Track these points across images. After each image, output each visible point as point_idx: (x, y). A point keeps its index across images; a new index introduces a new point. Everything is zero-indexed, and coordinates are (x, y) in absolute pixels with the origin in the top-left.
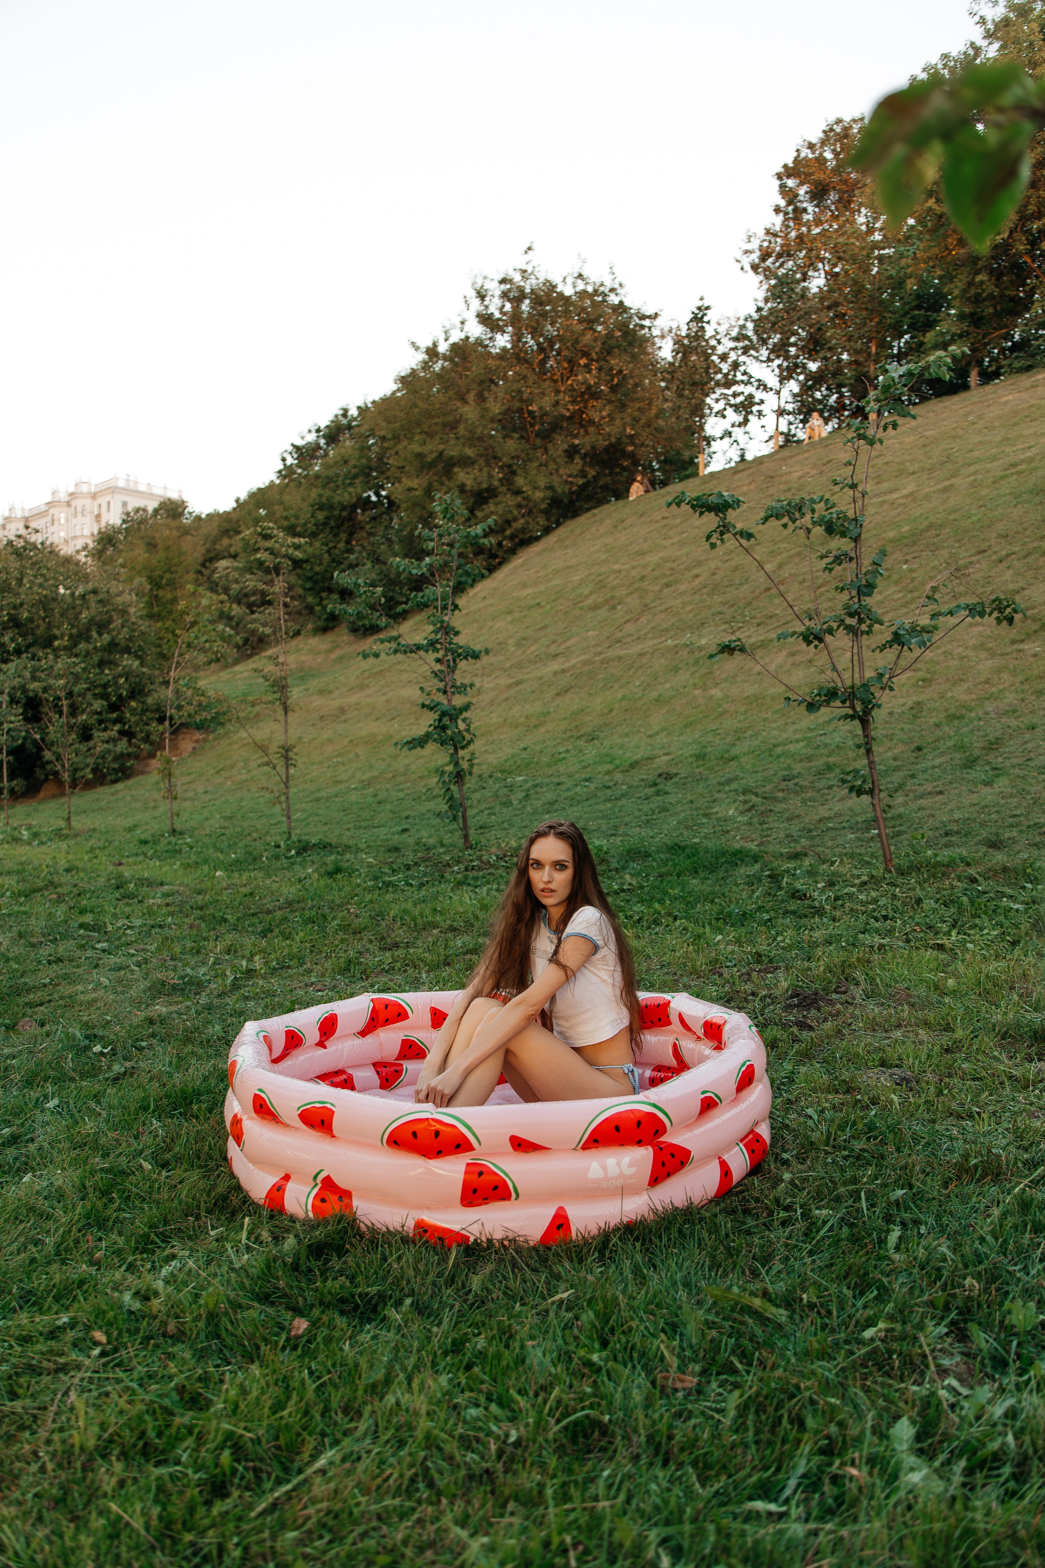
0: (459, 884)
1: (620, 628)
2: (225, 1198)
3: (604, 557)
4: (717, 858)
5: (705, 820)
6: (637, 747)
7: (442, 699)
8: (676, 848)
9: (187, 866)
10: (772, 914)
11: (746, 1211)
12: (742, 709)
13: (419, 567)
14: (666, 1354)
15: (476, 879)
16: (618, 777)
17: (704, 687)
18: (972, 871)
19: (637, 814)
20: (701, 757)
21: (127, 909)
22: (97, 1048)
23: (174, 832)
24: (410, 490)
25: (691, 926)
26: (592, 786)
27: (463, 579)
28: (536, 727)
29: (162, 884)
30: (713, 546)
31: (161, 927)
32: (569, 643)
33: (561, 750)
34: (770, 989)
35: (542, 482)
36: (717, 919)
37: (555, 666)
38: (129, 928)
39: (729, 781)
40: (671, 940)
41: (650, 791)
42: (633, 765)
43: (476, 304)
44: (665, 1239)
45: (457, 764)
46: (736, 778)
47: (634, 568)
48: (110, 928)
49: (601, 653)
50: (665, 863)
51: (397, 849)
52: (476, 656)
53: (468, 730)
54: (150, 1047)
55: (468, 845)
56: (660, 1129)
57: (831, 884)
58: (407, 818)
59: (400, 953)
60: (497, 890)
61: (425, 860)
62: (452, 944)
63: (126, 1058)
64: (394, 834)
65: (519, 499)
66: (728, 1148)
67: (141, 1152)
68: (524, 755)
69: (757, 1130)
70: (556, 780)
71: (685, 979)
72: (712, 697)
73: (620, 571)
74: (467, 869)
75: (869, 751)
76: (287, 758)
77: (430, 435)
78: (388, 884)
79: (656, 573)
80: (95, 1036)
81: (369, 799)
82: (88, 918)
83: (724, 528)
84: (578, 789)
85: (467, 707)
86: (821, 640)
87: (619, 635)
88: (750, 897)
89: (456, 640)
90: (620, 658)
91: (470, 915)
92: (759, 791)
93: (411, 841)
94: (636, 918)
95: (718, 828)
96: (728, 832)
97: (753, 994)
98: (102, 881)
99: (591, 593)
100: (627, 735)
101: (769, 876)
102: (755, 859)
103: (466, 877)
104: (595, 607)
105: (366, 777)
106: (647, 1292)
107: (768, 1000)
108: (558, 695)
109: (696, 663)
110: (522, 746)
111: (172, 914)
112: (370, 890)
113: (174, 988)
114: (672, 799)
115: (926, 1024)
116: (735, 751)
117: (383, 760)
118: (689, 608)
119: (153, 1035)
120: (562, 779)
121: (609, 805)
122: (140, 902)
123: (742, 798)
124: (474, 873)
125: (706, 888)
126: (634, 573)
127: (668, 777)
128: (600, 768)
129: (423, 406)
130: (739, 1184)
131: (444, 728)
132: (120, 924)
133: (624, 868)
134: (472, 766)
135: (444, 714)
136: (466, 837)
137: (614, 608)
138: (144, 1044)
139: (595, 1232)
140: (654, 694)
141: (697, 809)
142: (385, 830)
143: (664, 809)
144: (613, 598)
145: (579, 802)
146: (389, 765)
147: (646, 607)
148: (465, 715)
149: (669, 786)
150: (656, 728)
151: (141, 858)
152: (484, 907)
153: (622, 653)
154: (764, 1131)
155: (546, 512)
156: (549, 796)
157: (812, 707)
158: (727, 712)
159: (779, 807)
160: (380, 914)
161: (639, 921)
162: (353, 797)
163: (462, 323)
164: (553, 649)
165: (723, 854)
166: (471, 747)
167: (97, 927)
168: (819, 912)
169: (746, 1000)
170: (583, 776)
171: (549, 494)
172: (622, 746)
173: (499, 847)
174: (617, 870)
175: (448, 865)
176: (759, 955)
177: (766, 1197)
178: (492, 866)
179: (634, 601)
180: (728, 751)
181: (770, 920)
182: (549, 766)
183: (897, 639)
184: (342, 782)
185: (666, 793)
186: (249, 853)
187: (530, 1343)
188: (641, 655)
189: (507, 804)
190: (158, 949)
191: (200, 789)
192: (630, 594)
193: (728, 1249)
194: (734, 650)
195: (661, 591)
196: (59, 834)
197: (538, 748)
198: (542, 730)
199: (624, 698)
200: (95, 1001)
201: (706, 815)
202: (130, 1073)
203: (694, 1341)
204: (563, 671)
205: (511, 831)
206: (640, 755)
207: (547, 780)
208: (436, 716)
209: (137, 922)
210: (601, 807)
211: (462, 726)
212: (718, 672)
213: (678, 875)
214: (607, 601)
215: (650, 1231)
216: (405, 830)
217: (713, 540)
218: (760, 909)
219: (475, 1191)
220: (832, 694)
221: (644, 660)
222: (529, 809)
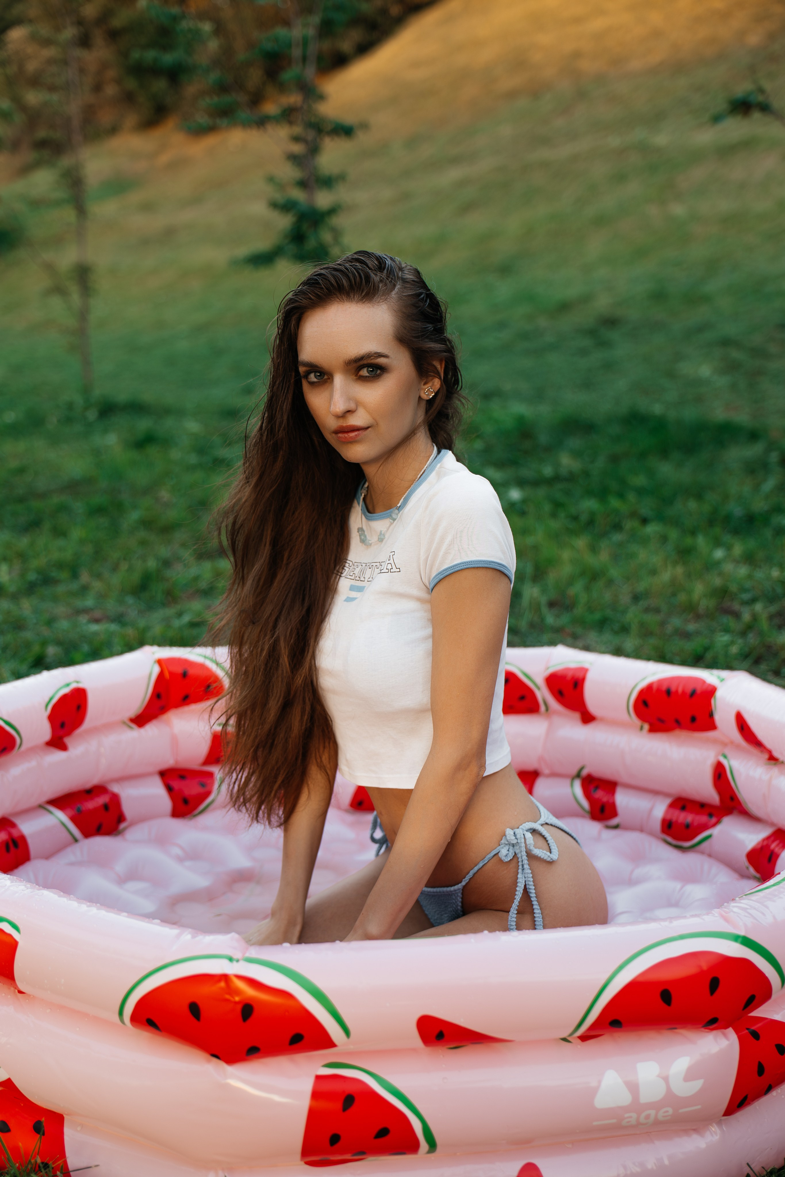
4: (694, 434)
6: (567, 282)
7: (299, 194)
8: (632, 420)
16: (542, 322)
17: (662, 202)
20: (658, 296)
26: (507, 334)
27: (335, 15)
36: (712, 524)
39: (701, 328)
41: (588, 342)
42: (564, 307)
46: (710, 325)
49: (519, 156)
50: (618, 440)
51: (234, 414)
52: (347, 133)
56: (758, 991)
64: (234, 393)
71: (676, 620)
72: (672, 215)
76: (84, 284)
81: (204, 348)
85: (336, 208)
87: (543, 131)
88: (756, 492)
92: (744, 343)
94: (584, 518)
95: (687, 395)
96: (703, 398)
102: (754, 436)
108: (461, 211)
112: (192, 468)
114: (620, 352)
116: (706, 289)
123: (719, 352)
125: (685, 476)
127: (613, 323)
128: (516, 311)
131: (300, 238)
133: (558, 446)
135: (302, 215)
140: (592, 212)
142: (222, 388)
146: (232, 304)
149: (614, 336)
158: (692, 235)
161: (589, 523)
172: (546, 282)
174: (548, 449)
180: (696, 289)
184: (166, 325)
185: (611, 345)
186: (31, 414)
194: (751, 107)
208: (291, 220)
212: (681, 182)
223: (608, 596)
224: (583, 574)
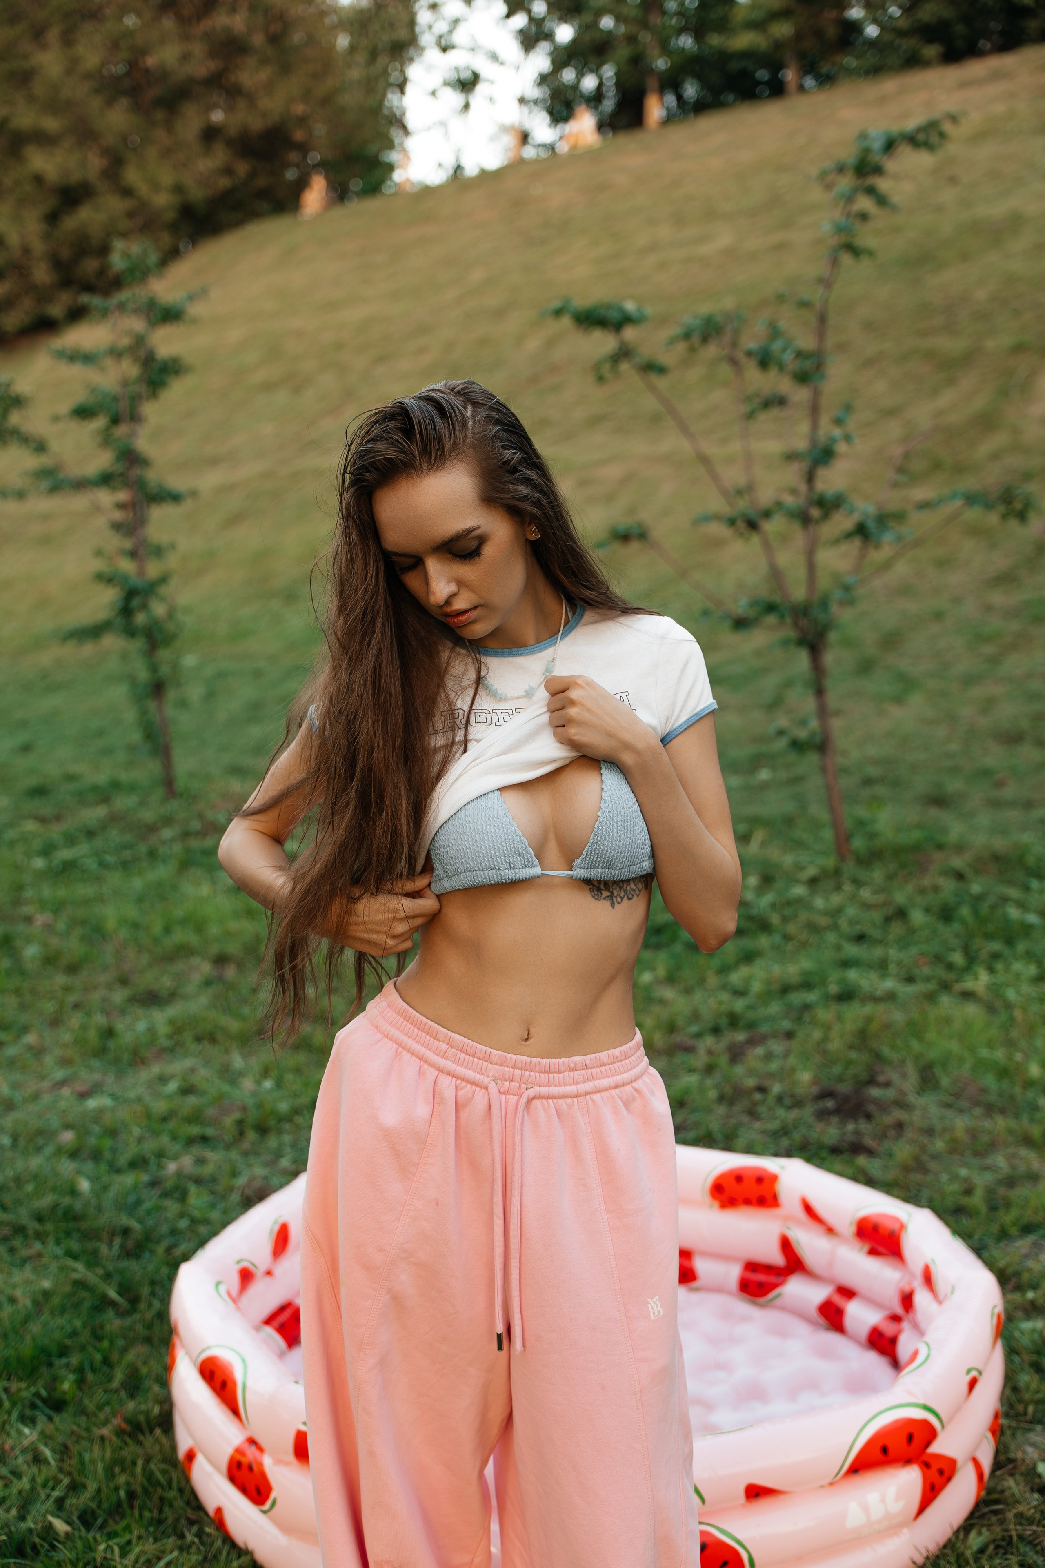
3: (273, 306)
7: (127, 566)
18: (957, 862)
30: (600, 379)
32: (233, 442)
35: (166, 178)
37: (216, 477)
45: (155, 669)
47: (323, 328)
49: (286, 462)
51: (43, 790)
52: (175, 498)
53: (168, 617)
55: (175, 791)
57: (767, 880)
73: (300, 332)
75: (820, 692)
78: (69, 866)
83: (624, 353)
85: (164, 579)
86: (752, 525)
89: (146, 473)
99: (261, 362)
104: (267, 388)
115: (1027, 1141)
126: (324, 336)
131: (130, 613)
134: (176, 672)
135: (129, 590)
136: (172, 782)
137: (298, 390)
144: (295, 373)
148: (162, 591)
155: (172, 225)
157: (740, 624)
166: (176, 646)
168: (764, 926)
171: (177, 198)
183: (861, 531)
194: (630, 538)
208: (119, 594)
211: (159, 609)
214: (285, 377)
220: (771, 608)
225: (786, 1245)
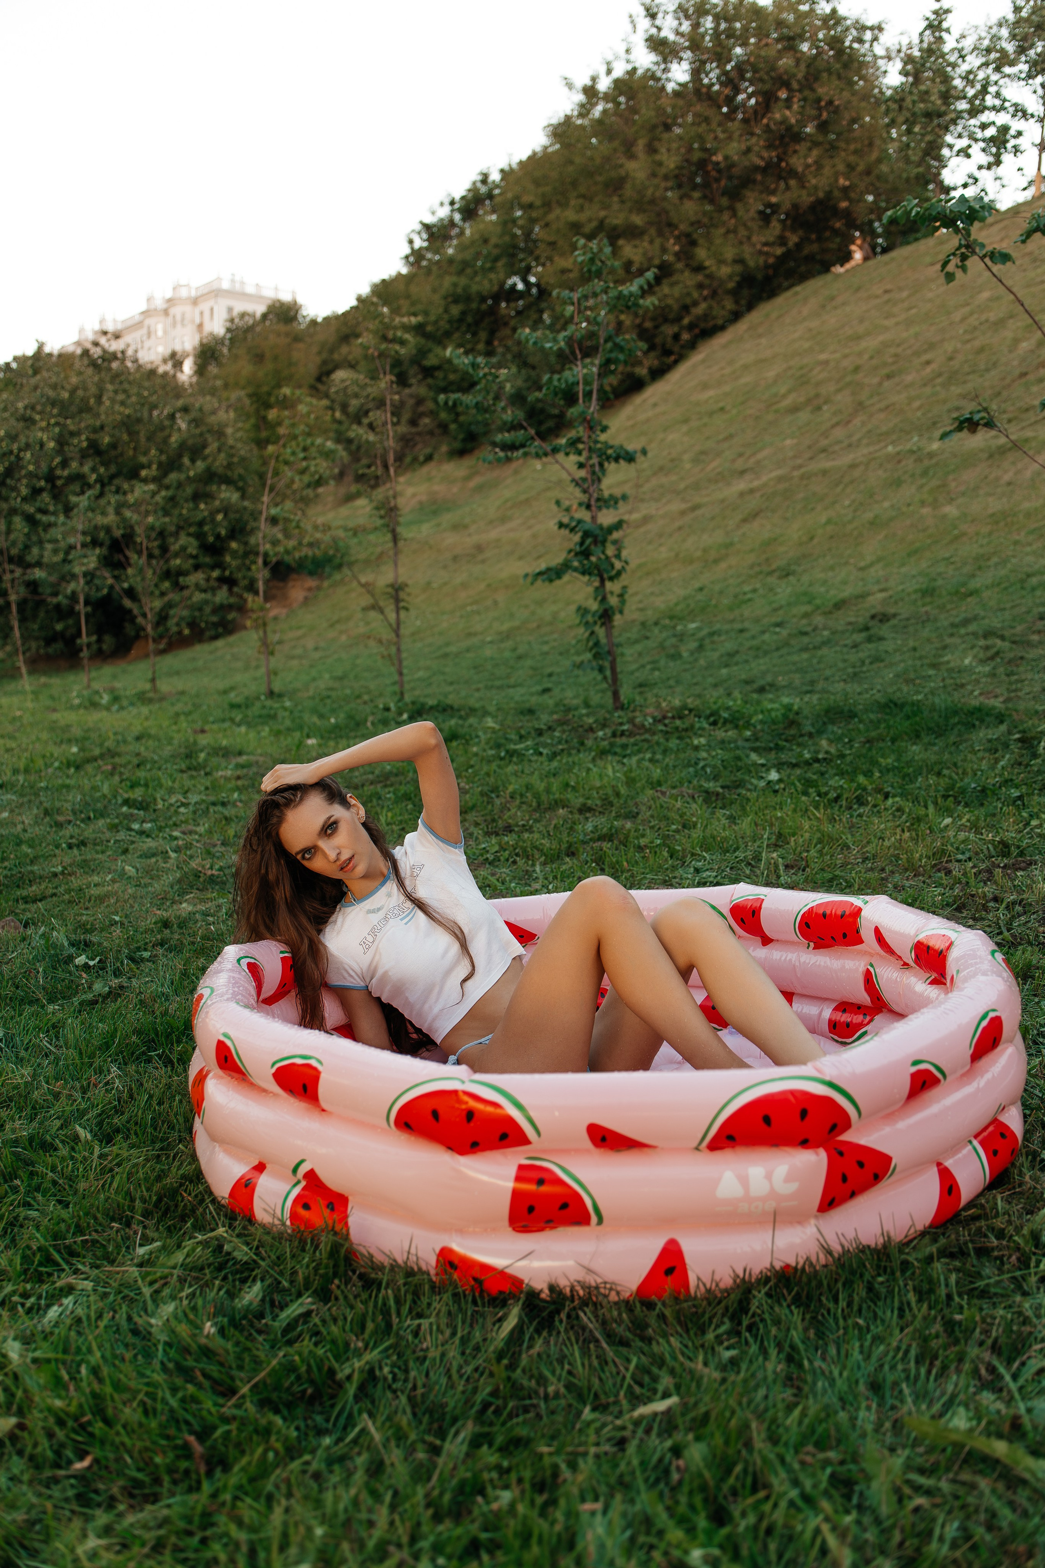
0: (603, 753)
1: (825, 434)
2: (174, 1193)
3: (807, 345)
4: (947, 718)
5: (931, 672)
6: (845, 583)
7: (584, 515)
8: (891, 706)
9: (277, 734)
10: (1024, 789)
11: (983, 1252)
12: (985, 530)
13: (555, 340)
14: (832, 1541)
15: (624, 746)
16: (818, 620)
17: (935, 504)
19: (841, 665)
20: (928, 592)
21: (188, 783)
22: (81, 960)
23: (271, 694)
24: (564, 271)
25: (907, 806)
26: (785, 632)
27: (613, 355)
28: (716, 561)
29: (240, 753)
30: (950, 277)
31: (224, 804)
32: (760, 456)
33: (747, 588)
34: (1021, 892)
35: (729, 253)
36: (945, 797)
37: (741, 485)
38: (183, 805)
39: (966, 622)
40: (878, 824)
41: (859, 637)
42: (839, 605)
43: (644, 23)
44: (842, 1304)
45: (604, 599)
46: (975, 618)
47: (846, 356)
48: (160, 806)
49: (800, 467)
50: (876, 724)
51: (531, 712)
52: (630, 458)
53: (618, 556)
54: (153, 959)
55: (619, 705)
56: (842, 1122)
58: (550, 675)
59: (509, 839)
60: (651, 760)
61: (562, 723)
62: (579, 827)
63: (117, 973)
64: (532, 694)
65: (700, 278)
66: (954, 1148)
67: (82, 1113)
68: (700, 597)
69: (1005, 1118)
70: (738, 626)
71: (897, 878)
72: (944, 517)
73: (826, 362)
74: (614, 735)
76: (397, 600)
77: (588, 198)
78: (511, 754)
79: (874, 362)
80: (86, 944)
81: (507, 654)
82: (137, 794)
83: (967, 250)
84: (766, 637)
85: (619, 525)
87: (824, 443)
88: (993, 768)
89: (603, 437)
90: (825, 472)
91: (609, 791)
92: (1007, 633)
93: (551, 702)
95: (949, 682)
96: (963, 686)
97: (996, 899)
98: (168, 750)
99: (790, 391)
100: (832, 568)
101: (1019, 740)
102: (1000, 718)
103: (612, 745)
104: (794, 409)
105: (506, 627)
106: (804, 1414)
107: (1018, 908)
108: (745, 520)
109: (925, 473)
110: (697, 585)
111: (238, 789)
112: (489, 761)
113: (212, 880)
114: (889, 646)
116: (975, 584)
117: (526, 607)
118: (917, 404)
119: (162, 944)
120: (747, 625)
121: (805, 656)
122: (207, 774)
123: (982, 643)
124: (624, 740)
125: (931, 756)
126: (845, 363)
127: (883, 618)
128: (795, 611)
129: (578, 160)
130: (971, 1204)
131: (585, 554)
132: (173, 800)
133: (820, 732)
134: (623, 602)
135: (586, 534)
136: (616, 695)
137: (819, 408)
138: (146, 954)
139: (727, 1281)
140: (869, 515)
141: (920, 658)
142: (522, 691)
143: (877, 659)
144: (817, 396)
145: (766, 653)
146: (533, 613)
147: (860, 406)
148: (616, 535)
149: (884, 630)
150: (869, 559)
151: (227, 724)
152: (630, 782)
153: (828, 465)
154: (1014, 1120)
155: (735, 293)
156: (729, 646)
158: (963, 534)
159: (1032, 654)
160: (495, 790)
161: (837, 799)
162: (488, 652)
163: (628, 51)
164: (740, 464)
165: (956, 713)
166: (624, 580)
167: (143, 806)
169: (985, 908)
170: (774, 620)
171: (739, 268)
172: (825, 582)
173: (658, 706)
174: (811, 735)
175: (591, 730)
176: (1004, 844)
177: (1018, 1230)
178: (647, 731)
179: (844, 399)
180: (964, 584)
181: (1020, 798)
182: (731, 609)
184: (475, 634)
185: (881, 639)
186: (350, 717)
187: (588, 1506)
188: (853, 466)
189: (675, 656)
190: (210, 832)
191: (310, 644)
192: (839, 390)
193: (950, 1326)
194: (977, 424)
195: (880, 384)
196: (142, 698)
197: (717, 588)
198: (723, 565)
199: (829, 522)
200: (107, 896)
201: (934, 666)
202: (114, 994)
203: (884, 1510)
204: (752, 491)
205: (679, 689)
206: (847, 592)
207: (727, 627)
208: (577, 538)
209: (194, 798)
210: (795, 658)
211: (610, 551)
212: (953, 484)
213: (893, 741)
214: (809, 401)
215: (820, 1284)
216: (546, 690)
217: (950, 268)
218: (1007, 782)
219: (531, 1209)
221: (857, 473)
222: (702, 662)
223: (839, 859)
224: (820, 841)
225: (869, 979)
